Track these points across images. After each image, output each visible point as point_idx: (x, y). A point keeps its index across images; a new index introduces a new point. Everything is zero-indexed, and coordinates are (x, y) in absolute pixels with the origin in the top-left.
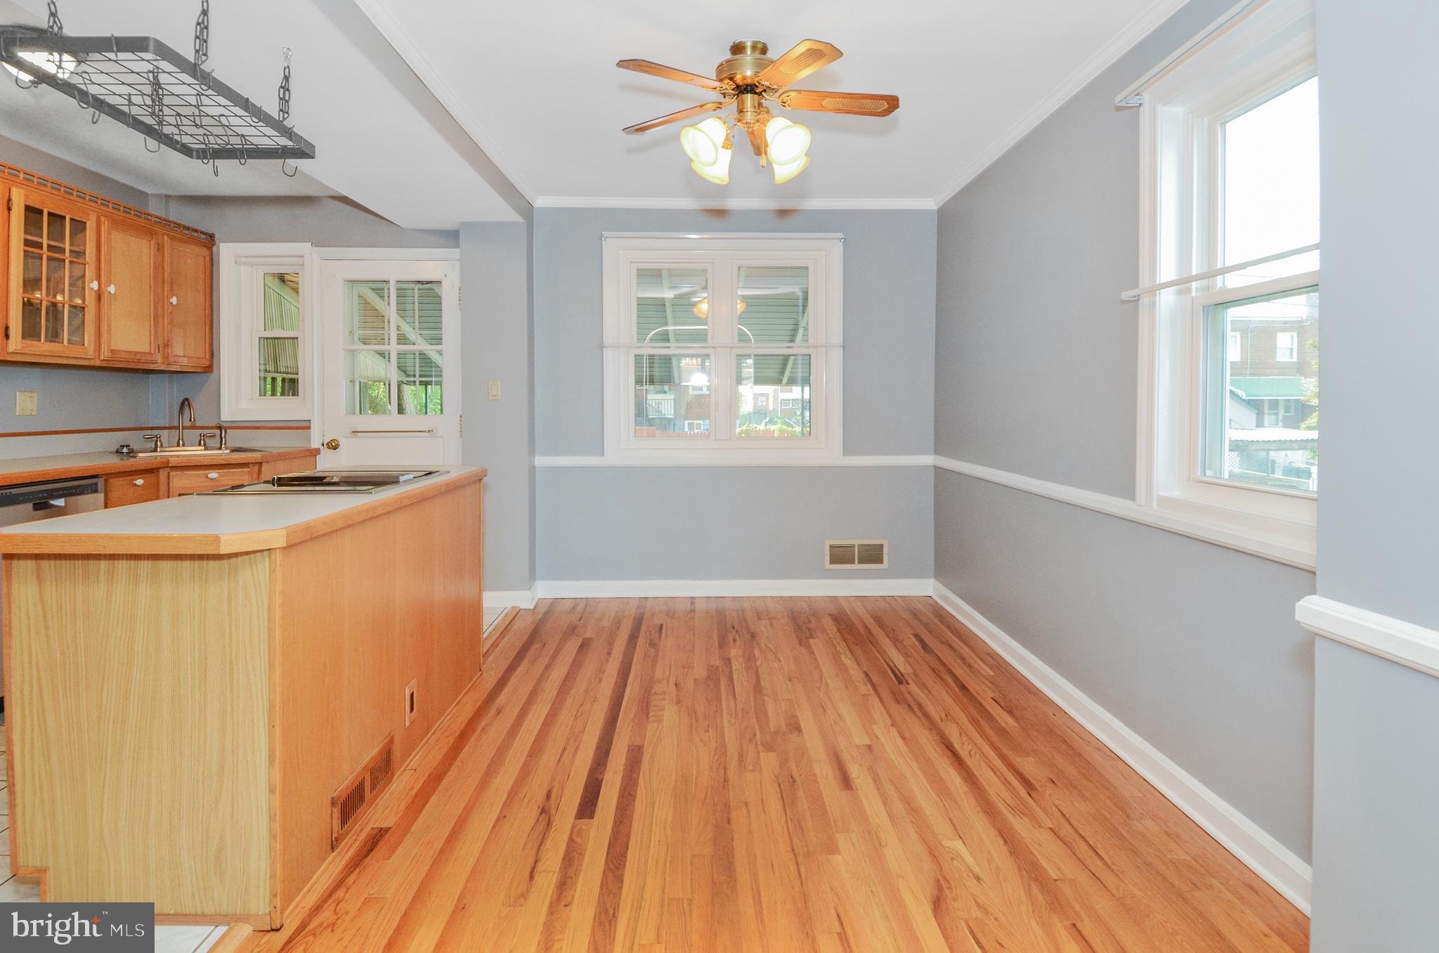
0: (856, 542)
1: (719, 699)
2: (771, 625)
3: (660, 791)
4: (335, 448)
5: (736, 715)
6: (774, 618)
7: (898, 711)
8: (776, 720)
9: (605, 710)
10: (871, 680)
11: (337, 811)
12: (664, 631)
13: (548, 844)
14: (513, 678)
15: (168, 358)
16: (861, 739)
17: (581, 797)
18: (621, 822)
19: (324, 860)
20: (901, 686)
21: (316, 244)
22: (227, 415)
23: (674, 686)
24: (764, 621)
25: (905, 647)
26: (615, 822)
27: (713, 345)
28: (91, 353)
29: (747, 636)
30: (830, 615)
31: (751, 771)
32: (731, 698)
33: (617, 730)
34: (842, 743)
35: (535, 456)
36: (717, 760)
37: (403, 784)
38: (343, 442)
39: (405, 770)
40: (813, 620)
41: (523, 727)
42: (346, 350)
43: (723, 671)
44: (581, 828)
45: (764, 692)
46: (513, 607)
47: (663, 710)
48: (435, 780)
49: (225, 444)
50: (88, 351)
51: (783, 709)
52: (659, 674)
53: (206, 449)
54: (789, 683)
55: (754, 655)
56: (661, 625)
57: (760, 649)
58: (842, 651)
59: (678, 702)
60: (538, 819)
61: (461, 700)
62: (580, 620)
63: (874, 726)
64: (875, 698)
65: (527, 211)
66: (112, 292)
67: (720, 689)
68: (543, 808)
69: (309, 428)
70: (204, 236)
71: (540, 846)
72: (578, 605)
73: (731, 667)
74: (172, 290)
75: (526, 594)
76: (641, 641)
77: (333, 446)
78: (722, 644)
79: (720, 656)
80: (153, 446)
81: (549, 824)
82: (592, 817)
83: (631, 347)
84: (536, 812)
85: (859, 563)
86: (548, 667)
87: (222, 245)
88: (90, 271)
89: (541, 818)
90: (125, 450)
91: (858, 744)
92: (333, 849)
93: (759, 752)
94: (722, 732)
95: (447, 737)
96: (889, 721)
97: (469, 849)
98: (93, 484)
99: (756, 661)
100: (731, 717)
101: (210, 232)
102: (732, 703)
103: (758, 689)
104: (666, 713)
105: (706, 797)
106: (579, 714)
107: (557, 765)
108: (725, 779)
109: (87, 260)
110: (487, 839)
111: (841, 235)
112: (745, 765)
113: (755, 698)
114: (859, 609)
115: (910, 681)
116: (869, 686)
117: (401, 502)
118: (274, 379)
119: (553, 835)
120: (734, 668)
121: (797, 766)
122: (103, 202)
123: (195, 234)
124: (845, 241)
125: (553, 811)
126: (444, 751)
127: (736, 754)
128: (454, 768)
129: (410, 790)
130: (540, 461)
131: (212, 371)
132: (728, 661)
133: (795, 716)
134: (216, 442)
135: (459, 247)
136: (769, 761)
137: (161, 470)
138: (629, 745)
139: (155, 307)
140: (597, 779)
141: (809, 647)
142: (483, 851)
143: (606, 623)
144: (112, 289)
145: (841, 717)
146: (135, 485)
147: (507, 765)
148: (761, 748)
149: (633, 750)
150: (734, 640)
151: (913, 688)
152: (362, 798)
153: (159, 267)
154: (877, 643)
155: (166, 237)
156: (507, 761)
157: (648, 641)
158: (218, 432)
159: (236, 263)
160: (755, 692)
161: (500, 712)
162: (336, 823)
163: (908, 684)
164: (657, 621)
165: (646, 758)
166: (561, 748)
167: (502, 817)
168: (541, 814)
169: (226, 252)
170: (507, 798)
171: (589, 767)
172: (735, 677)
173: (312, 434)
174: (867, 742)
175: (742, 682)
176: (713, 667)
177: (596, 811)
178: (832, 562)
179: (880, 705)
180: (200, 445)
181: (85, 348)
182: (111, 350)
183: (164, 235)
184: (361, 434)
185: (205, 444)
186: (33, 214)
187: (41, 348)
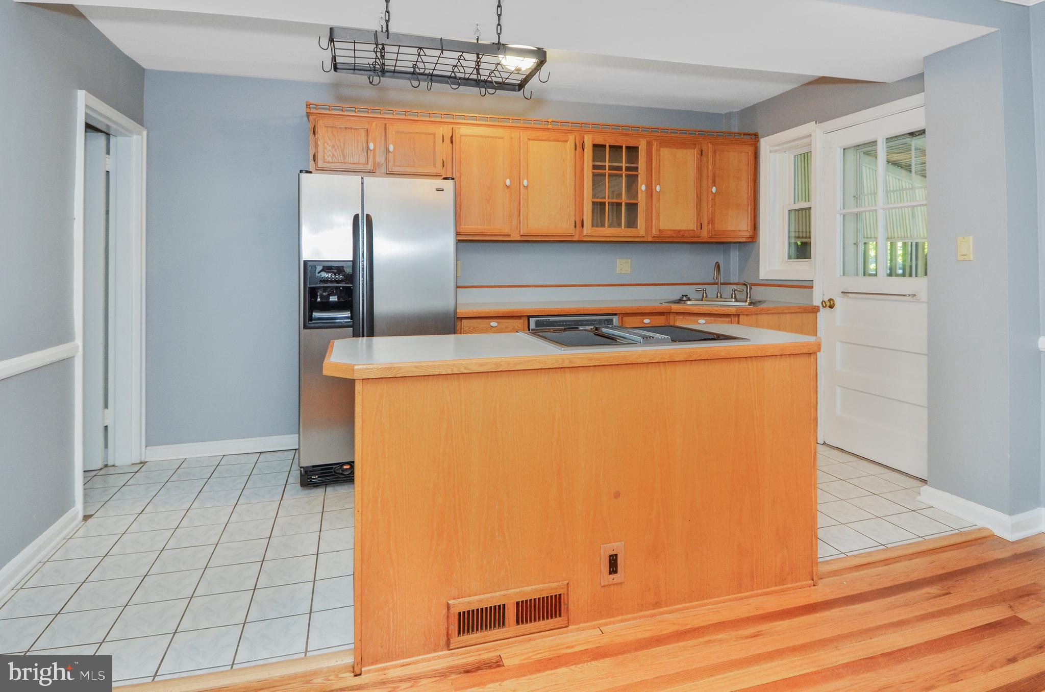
4: (831, 307)
15: (710, 233)
19: (434, 650)
21: (819, 120)
22: (763, 275)
28: (643, 233)
38: (838, 302)
42: (841, 214)
49: (750, 297)
53: (736, 301)
66: (660, 190)
69: (812, 287)
70: (751, 136)
74: (714, 182)
77: (830, 305)
87: (761, 140)
88: (641, 177)
90: (685, 298)
101: (753, 132)
109: (640, 171)
122: (654, 130)
123: (739, 137)
131: (754, 240)
135: (924, 92)
137: (670, 314)
139: (697, 196)
144: (659, 188)
146: (644, 322)
152: (498, 624)
153: (702, 168)
155: (711, 143)
158: (745, 288)
159: (772, 152)
169: (765, 144)
173: (814, 292)
180: (732, 298)
181: (639, 230)
182: (660, 230)
183: (708, 143)
184: (850, 295)
185: (735, 297)
186: (598, 148)
187: (607, 232)
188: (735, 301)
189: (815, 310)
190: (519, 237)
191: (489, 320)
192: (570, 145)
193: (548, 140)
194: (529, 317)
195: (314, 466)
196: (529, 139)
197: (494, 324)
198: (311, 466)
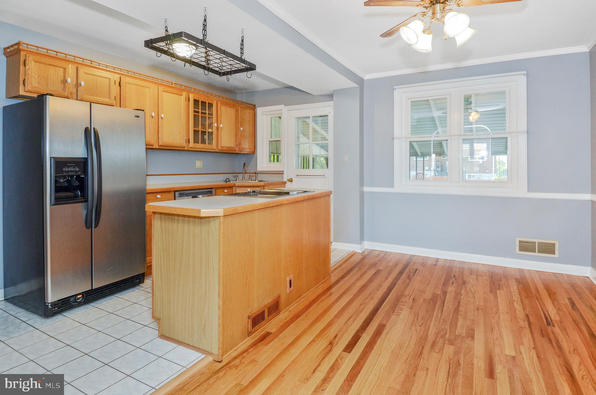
0: (537, 241)
1: (434, 310)
2: (477, 279)
3: (385, 349)
5: (440, 321)
6: (480, 276)
7: (542, 341)
8: (461, 329)
9: (375, 304)
10: (529, 320)
11: (250, 321)
12: (417, 272)
13: (327, 359)
14: (342, 281)
15: (240, 149)
16: (509, 351)
17: (349, 342)
18: (361, 359)
19: (244, 339)
20: (548, 327)
21: (286, 105)
22: (259, 169)
23: (412, 300)
24: (473, 277)
25: (560, 304)
26: (359, 358)
27: (450, 135)
28: (215, 147)
29: (461, 282)
30: (516, 279)
31: (436, 352)
32: (440, 311)
33: (377, 314)
34: (497, 350)
35: (364, 186)
36: (420, 342)
37: (283, 316)
38: (294, 179)
39: (287, 310)
40: (503, 280)
41: (337, 304)
42: (296, 144)
43: (440, 298)
44: (343, 356)
45: (460, 313)
46: (353, 251)
47: (402, 310)
48: (296, 317)
49: (257, 179)
50: (214, 146)
51: (467, 324)
52: (407, 293)
54: (476, 311)
55: (461, 293)
56: (417, 270)
57: (466, 290)
58: (516, 300)
59: (411, 308)
60: (327, 346)
61: (318, 286)
62: (379, 261)
63: (521, 347)
64: (528, 330)
65: (360, 82)
66: (221, 127)
67: (435, 307)
68: (331, 342)
69: (283, 174)
70: (252, 106)
71: (323, 359)
72: (381, 254)
73: (446, 297)
74: (241, 125)
75: (359, 246)
76: (404, 275)
77: (291, 181)
78: (445, 284)
79: (442, 290)
80: (236, 179)
81: (330, 350)
82: (349, 353)
83: (408, 138)
84: (328, 342)
85: (538, 252)
86: (358, 279)
87: (258, 108)
88: (214, 120)
89: (328, 346)
90: (228, 180)
91: (507, 354)
92: (248, 336)
93: (444, 344)
94: (429, 329)
95: (307, 301)
96: (532, 345)
97: (295, 351)
98: (211, 191)
99: (461, 295)
100: (436, 322)
101: (254, 104)
102: (440, 315)
103: (457, 310)
104: (403, 312)
105: (407, 359)
106: (362, 303)
107: (344, 324)
108: (421, 353)
109: (213, 116)
110: (304, 349)
111: (525, 72)
112: (434, 349)
113: (453, 315)
114: (537, 279)
115: (556, 325)
116: (526, 323)
117: (283, 202)
118: (274, 156)
119: (331, 355)
120: (447, 297)
121: (464, 357)
122: (218, 96)
123: (249, 105)
124: (528, 75)
125: (334, 344)
126: (304, 306)
127: (432, 341)
128: (304, 315)
129: (285, 319)
130: (366, 189)
131: (255, 153)
132: (445, 293)
133: (473, 330)
134: (254, 178)
135: (333, 101)
136: (449, 350)
137: (234, 187)
138: (379, 323)
139: (235, 131)
140: (359, 335)
141: (496, 295)
142: (300, 354)
143: (391, 264)
144: (221, 126)
145: (501, 336)
146: (224, 192)
147: (324, 319)
148: (447, 342)
149: (380, 326)
150: (453, 283)
151: (557, 330)
152: (263, 319)
153: (237, 118)
154: (542, 299)
155: (239, 107)
156: (325, 317)
157: (408, 276)
158: (255, 175)
159: (262, 114)
160: (454, 312)
161: (331, 295)
162: (250, 326)
163: (554, 326)
164: (415, 267)
165: (385, 332)
166: (349, 317)
167: (313, 341)
168: (329, 344)
169: (259, 111)
170: (319, 333)
171: (357, 328)
172: (446, 302)
173: (284, 176)
174: (513, 354)
175: (449, 305)
176: (436, 294)
177: (353, 350)
178: (520, 250)
179: (530, 335)
180: (249, 179)
181: (213, 146)
182: (222, 146)
183: (238, 106)
184: (300, 176)
185: (251, 179)
186: (196, 102)
187: (200, 146)
188: (251, 181)
189: (285, 183)
190: (158, 146)
191: (156, 194)
192: (183, 98)
193: (173, 93)
194: (175, 191)
195: (59, 300)
196: (163, 91)
197: (159, 196)
198: (57, 301)
